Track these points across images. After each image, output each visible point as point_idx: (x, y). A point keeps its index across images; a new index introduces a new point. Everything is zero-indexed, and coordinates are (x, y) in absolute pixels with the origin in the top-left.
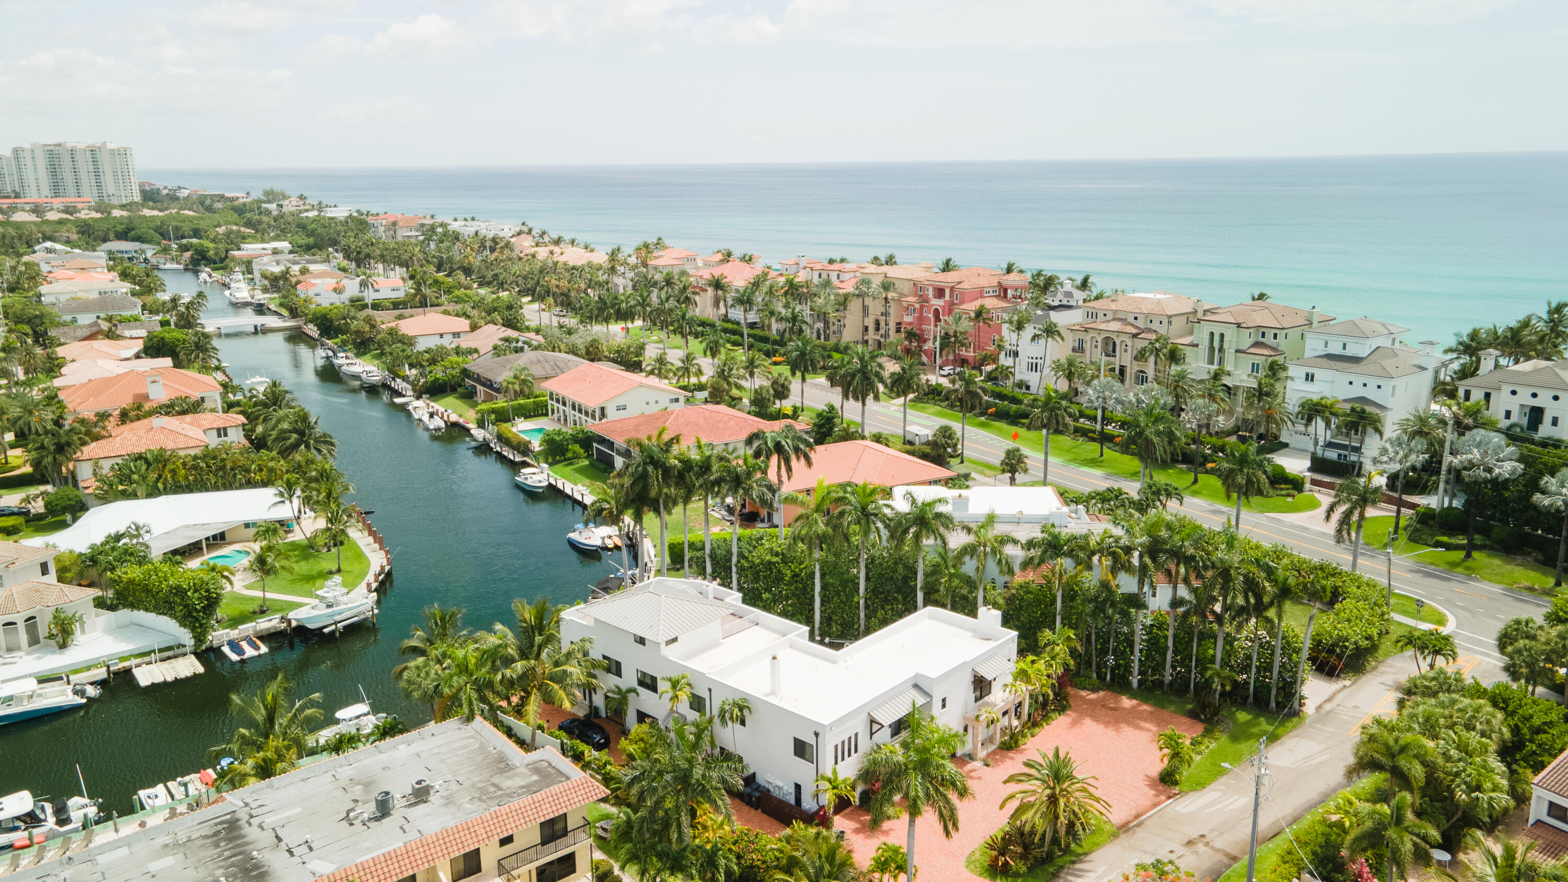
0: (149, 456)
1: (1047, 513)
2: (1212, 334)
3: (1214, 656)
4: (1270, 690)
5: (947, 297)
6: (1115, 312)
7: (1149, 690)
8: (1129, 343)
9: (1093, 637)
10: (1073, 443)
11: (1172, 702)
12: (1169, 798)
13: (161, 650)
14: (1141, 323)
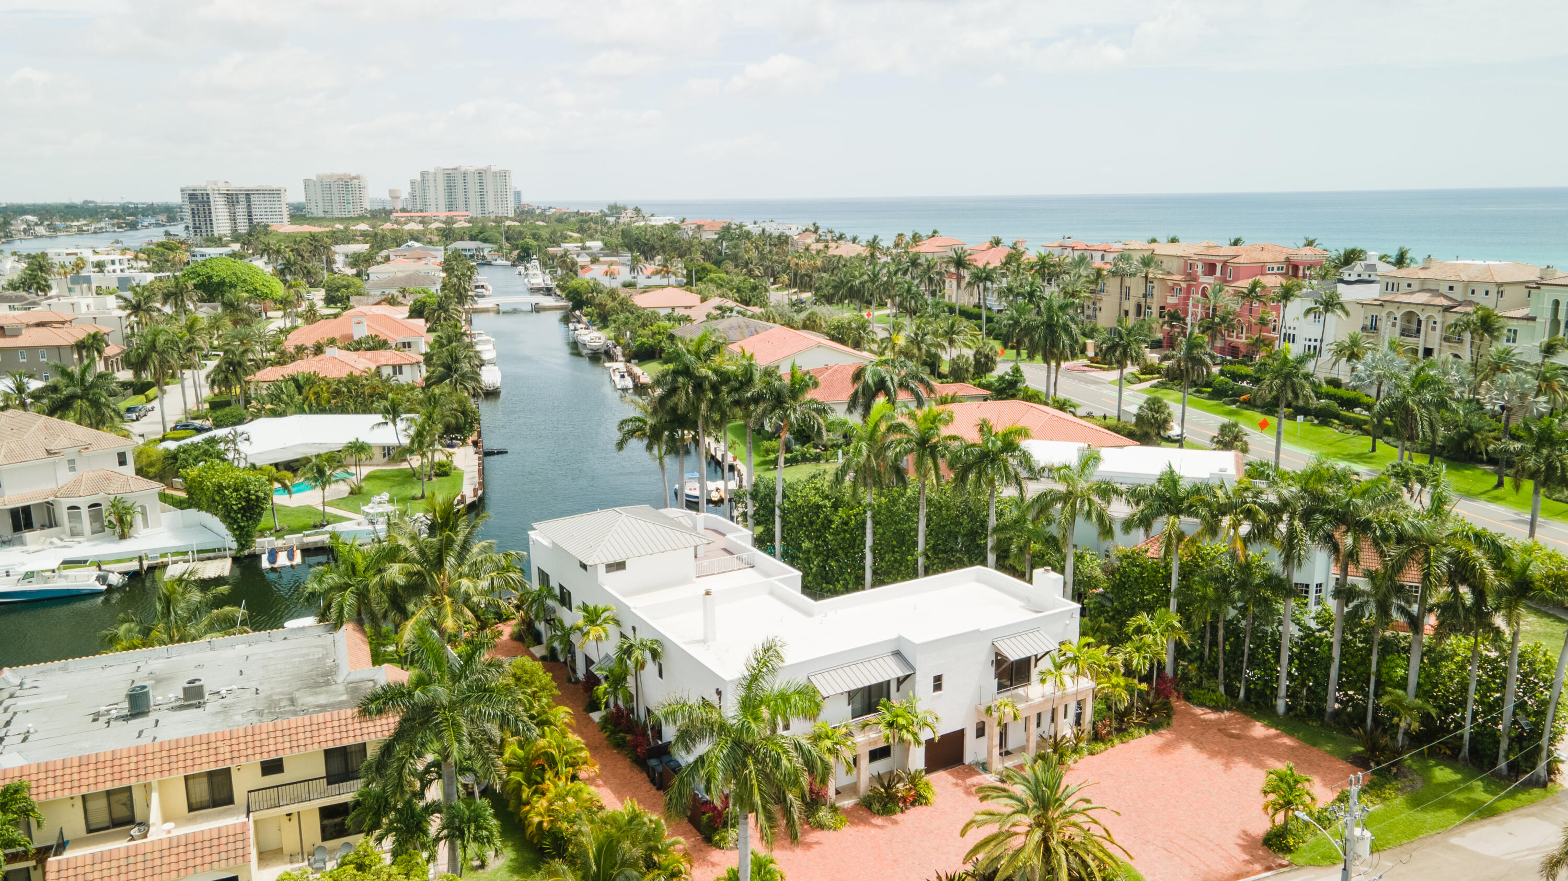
0: (300, 378)
1: (1207, 476)
2: (1557, 303)
3: (1405, 679)
4: (1497, 743)
5: (1218, 274)
6: (1424, 281)
7: (1300, 718)
8: (1439, 319)
9: (1221, 633)
10: (1342, 436)
11: (1333, 739)
12: (1269, 868)
13: (199, 552)
14: (1457, 295)
